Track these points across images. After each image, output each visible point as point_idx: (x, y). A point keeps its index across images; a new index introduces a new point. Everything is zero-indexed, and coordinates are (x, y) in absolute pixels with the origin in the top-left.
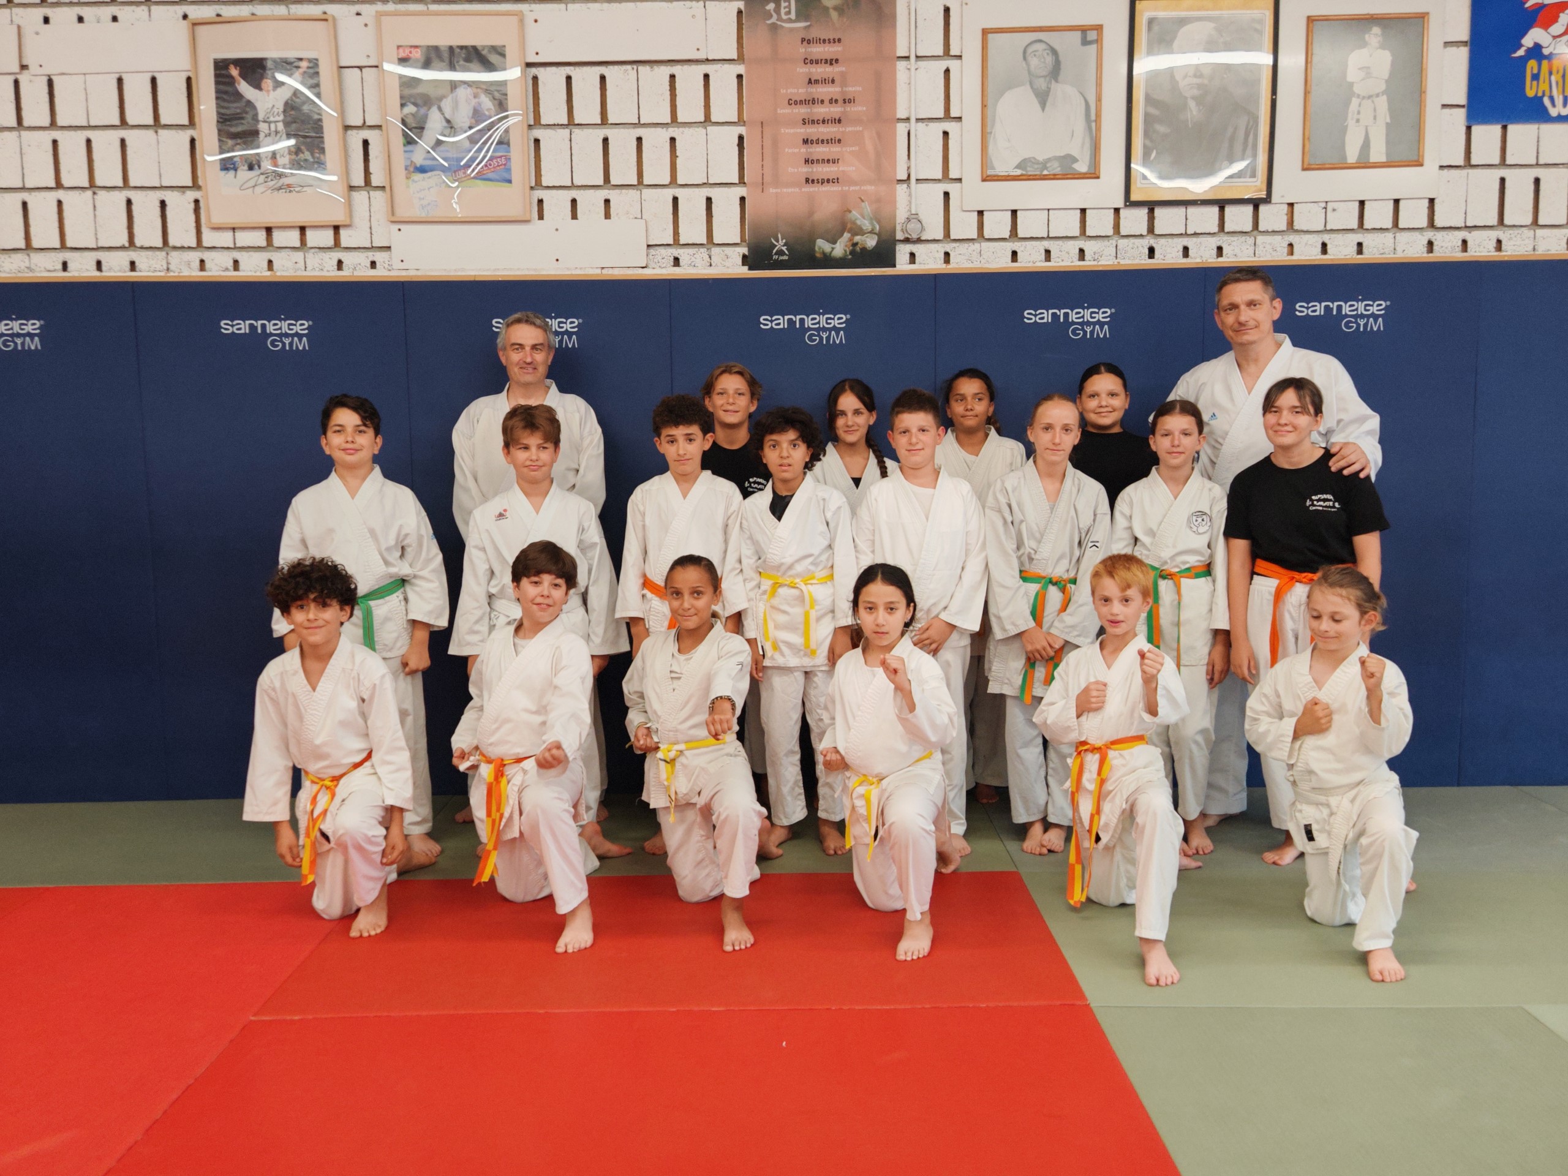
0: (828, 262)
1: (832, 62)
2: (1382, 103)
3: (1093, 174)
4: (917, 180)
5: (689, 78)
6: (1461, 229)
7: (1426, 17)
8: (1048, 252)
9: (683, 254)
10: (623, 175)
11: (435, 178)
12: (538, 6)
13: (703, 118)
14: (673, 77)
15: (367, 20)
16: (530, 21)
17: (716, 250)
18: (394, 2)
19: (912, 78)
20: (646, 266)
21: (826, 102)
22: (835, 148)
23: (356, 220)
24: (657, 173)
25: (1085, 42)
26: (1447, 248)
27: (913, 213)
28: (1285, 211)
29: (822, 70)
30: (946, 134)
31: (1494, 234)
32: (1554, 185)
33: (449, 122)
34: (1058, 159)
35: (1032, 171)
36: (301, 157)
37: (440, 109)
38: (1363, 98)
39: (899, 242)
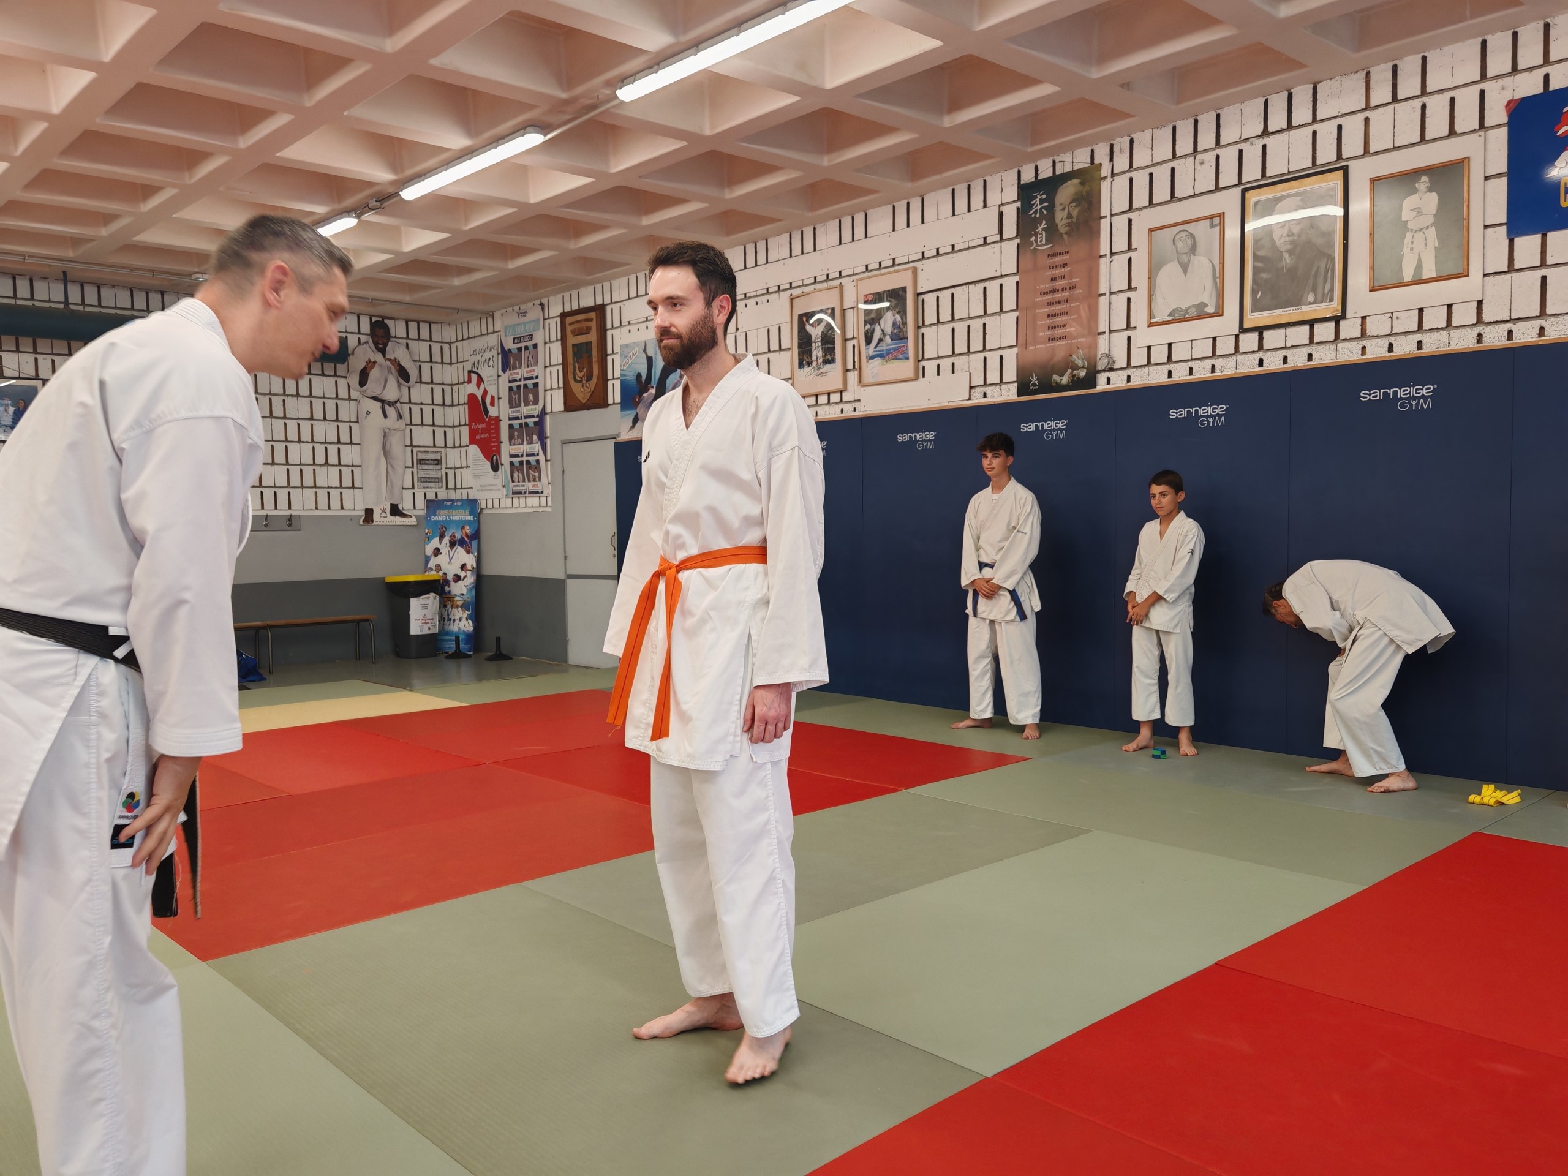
0: (1060, 388)
1: (1064, 266)
2: (1432, 233)
3: (1219, 313)
4: (1111, 331)
5: (993, 288)
6: (1507, 321)
7: (1466, 161)
8: (1191, 369)
9: (988, 390)
10: (961, 348)
11: (878, 360)
12: (924, 262)
13: (999, 310)
14: (985, 289)
15: (854, 283)
16: (919, 271)
17: (1004, 386)
18: (864, 272)
19: (1108, 268)
20: (970, 399)
21: (1060, 290)
22: (1065, 318)
23: (849, 387)
24: (976, 345)
25: (1212, 226)
26: (1495, 338)
27: (1107, 352)
28: (1360, 323)
29: (1059, 272)
30: (1129, 299)
31: (1537, 324)
33: (883, 331)
34: (1194, 306)
35: (1178, 318)
36: (827, 358)
37: (879, 325)
38: (1416, 231)
39: (1099, 371)
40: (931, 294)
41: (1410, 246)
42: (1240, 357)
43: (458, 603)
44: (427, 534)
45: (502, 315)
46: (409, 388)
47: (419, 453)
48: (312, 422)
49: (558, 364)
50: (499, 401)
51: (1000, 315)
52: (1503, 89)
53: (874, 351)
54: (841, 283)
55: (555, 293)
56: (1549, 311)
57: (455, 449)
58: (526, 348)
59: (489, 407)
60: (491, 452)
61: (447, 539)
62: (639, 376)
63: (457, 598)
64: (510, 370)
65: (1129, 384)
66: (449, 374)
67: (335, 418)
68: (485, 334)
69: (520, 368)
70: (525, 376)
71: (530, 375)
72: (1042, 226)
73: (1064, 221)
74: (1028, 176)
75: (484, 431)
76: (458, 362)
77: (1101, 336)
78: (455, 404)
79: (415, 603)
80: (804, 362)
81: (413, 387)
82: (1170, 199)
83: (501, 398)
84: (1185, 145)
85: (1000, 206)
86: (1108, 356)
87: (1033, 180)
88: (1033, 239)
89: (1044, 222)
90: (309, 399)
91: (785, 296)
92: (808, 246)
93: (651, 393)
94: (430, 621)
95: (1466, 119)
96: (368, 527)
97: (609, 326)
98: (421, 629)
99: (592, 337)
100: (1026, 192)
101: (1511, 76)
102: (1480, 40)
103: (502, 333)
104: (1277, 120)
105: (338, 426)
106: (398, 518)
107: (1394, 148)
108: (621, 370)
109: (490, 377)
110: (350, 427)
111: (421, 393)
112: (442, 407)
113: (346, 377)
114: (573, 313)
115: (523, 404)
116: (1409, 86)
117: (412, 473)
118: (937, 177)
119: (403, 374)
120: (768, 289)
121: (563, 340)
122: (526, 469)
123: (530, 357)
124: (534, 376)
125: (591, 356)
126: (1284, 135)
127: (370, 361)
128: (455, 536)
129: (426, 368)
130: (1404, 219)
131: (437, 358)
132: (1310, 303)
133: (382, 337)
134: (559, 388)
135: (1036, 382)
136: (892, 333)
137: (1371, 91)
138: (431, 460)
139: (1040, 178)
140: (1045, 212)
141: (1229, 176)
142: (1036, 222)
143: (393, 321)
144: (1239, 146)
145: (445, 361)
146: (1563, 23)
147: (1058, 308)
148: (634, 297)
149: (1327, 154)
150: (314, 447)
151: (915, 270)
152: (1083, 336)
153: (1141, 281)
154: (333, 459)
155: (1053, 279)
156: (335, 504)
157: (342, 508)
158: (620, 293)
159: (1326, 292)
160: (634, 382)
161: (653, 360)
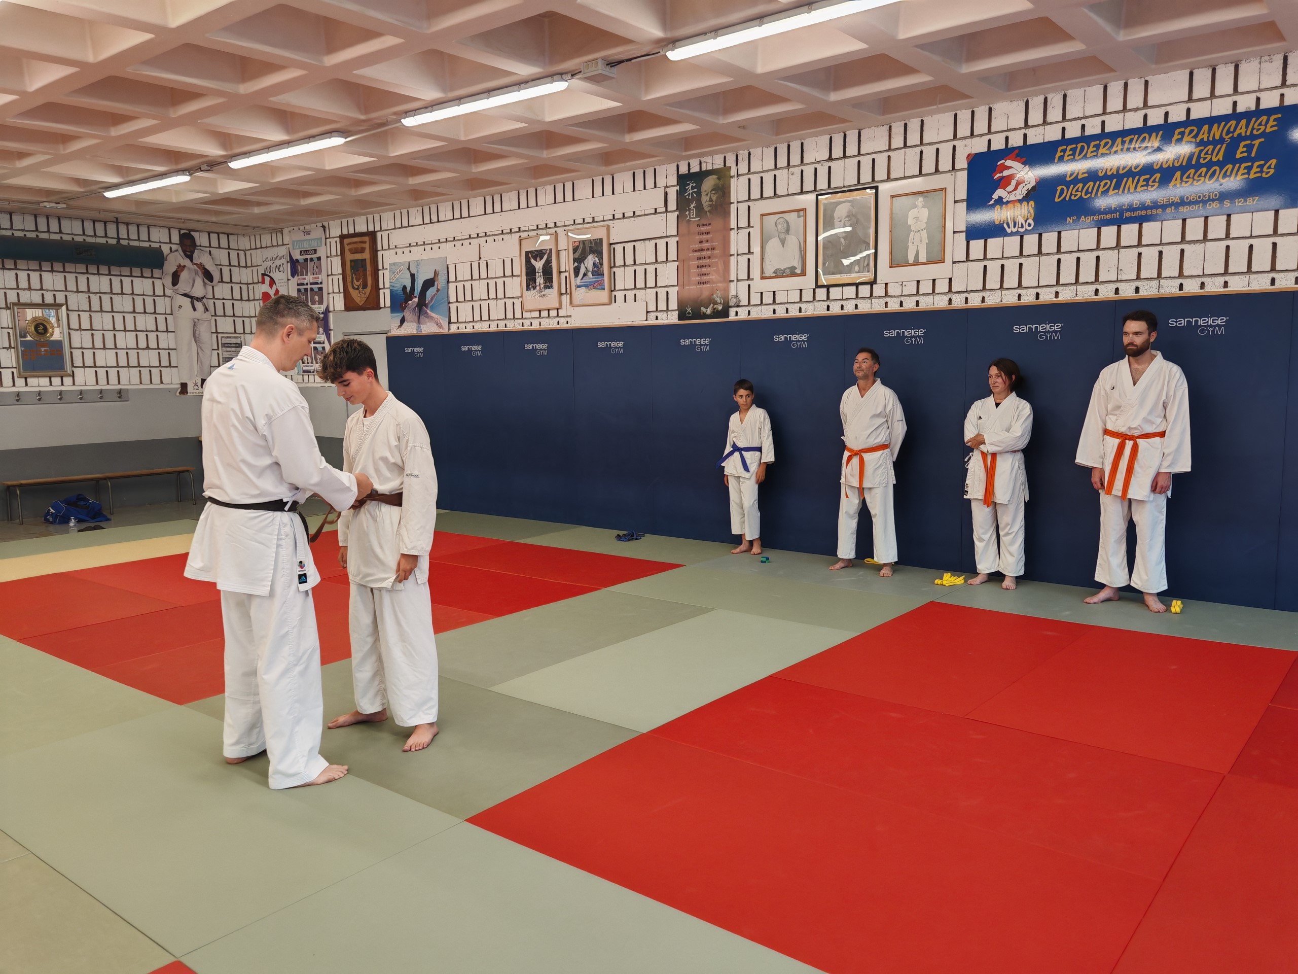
0: (705, 316)
1: (708, 233)
2: (924, 233)
3: (803, 273)
4: (738, 280)
5: (661, 244)
6: (965, 292)
7: (944, 190)
8: (787, 309)
9: (659, 315)
10: (640, 284)
11: (583, 289)
12: (614, 221)
13: (665, 260)
14: (656, 244)
15: (566, 232)
16: (612, 231)
17: (669, 313)
18: (572, 225)
19: (736, 238)
20: (647, 320)
21: (706, 250)
22: (708, 269)
23: (563, 306)
24: (651, 283)
25: (799, 217)
26: (958, 302)
27: (735, 294)
28: (884, 287)
29: (704, 237)
30: (749, 260)
31: (981, 294)
32: (1012, 267)
33: (586, 268)
34: (789, 268)
35: (779, 274)
36: (547, 284)
37: (584, 264)
38: (916, 232)
39: (731, 307)
40: (619, 245)
41: (912, 241)
42: (816, 304)
45: (290, 232)
46: (213, 287)
47: (223, 339)
48: (135, 315)
49: (339, 274)
51: (666, 264)
52: (965, 146)
53: (580, 283)
54: (556, 232)
55: (333, 219)
56: (987, 287)
58: (312, 260)
62: (405, 287)
64: (298, 276)
65: (749, 317)
66: (245, 275)
67: (153, 311)
68: (275, 246)
69: (307, 275)
70: (311, 282)
71: (315, 280)
72: (693, 205)
73: (708, 203)
74: (684, 170)
76: (252, 266)
77: (731, 283)
78: (250, 299)
80: (530, 286)
81: (216, 286)
82: (773, 195)
84: (782, 162)
85: (665, 188)
87: (687, 172)
88: (687, 213)
89: (694, 202)
90: (131, 297)
91: (515, 237)
92: (532, 203)
93: (415, 301)
95: (945, 164)
96: (183, 397)
97: (379, 248)
99: (366, 255)
100: (682, 180)
101: (970, 138)
102: (954, 113)
103: (290, 246)
104: (837, 152)
105: (156, 318)
107: (905, 177)
108: (390, 282)
109: (280, 280)
111: (222, 291)
112: (240, 302)
113: (161, 278)
114: (349, 236)
116: (913, 139)
117: (218, 354)
118: (623, 165)
119: (208, 276)
120: (502, 231)
121: (343, 255)
122: (314, 353)
123: (315, 267)
124: (319, 282)
125: (365, 270)
126: (841, 162)
127: (180, 265)
129: (226, 271)
130: (909, 224)
131: (234, 262)
132: (857, 273)
133: (190, 246)
134: (339, 292)
135: (690, 311)
136: (592, 270)
137: (892, 139)
138: (233, 344)
139: (691, 171)
140: (695, 195)
141: (809, 186)
142: (689, 202)
144: (815, 166)
145: (241, 264)
146: (1000, 108)
147: (704, 262)
148: (400, 228)
149: (866, 178)
150: (137, 335)
151: (608, 227)
152: (721, 282)
153: (756, 249)
154: (153, 344)
155: (701, 242)
156: (156, 379)
157: (162, 382)
158: (388, 223)
159: (865, 265)
160: (401, 292)
161: (416, 276)
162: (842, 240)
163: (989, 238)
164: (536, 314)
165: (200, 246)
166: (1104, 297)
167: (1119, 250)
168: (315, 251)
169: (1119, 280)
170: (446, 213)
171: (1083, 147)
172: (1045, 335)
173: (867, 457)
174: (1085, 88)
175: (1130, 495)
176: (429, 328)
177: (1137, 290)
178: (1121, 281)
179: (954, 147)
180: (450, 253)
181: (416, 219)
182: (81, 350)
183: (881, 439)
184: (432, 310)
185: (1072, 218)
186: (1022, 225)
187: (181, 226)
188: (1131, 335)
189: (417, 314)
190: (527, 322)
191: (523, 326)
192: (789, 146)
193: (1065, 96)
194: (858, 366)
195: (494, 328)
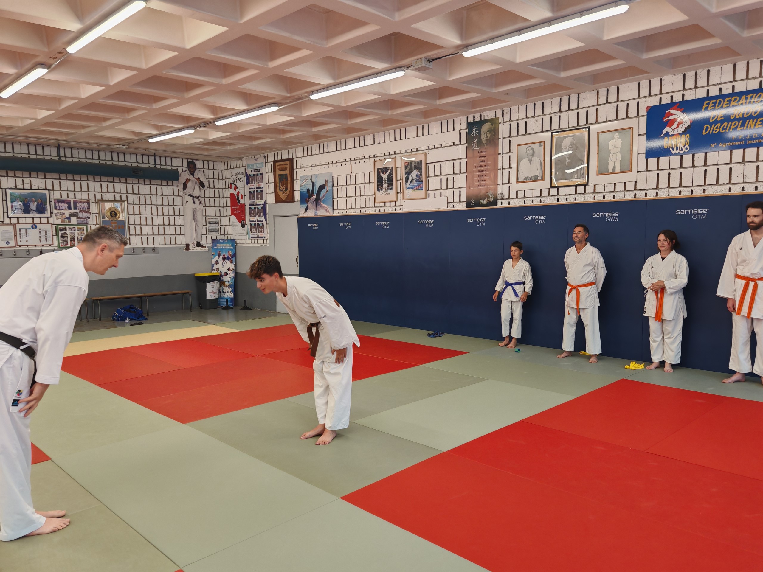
0: (483, 205)
1: (485, 156)
2: (619, 155)
3: (543, 179)
4: (502, 184)
5: (457, 163)
6: (645, 190)
7: (632, 128)
8: (532, 201)
9: (455, 204)
10: (444, 186)
11: (410, 190)
12: (429, 150)
13: (459, 172)
14: (454, 163)
15: (401, 157)
16: (427, 154)
17: (461, 203)
18: (405, 153)
19: (502, 159)
21: (483, 166)
22: (485, 177)
23: (398, 200)
24: (450, 186)
25: (540, 146)
26: (641, 196)
27: (501, 192)
28: (593, 187)
29: (482, 159)
30: (509, 172)
31: (655, 191)
32: (675, 175)
33: (412, 178)
34: (534, 176)
35: (528, 180)
36: (389, 187)
37: (411, 175)
38: (614, 154)
39: (498, 200)
40: (432, 164)
41: (611, 159)
42: (550, 197)
43: (226, 285)
44: (212, 254)
45: (246, 159)
46: (204, 191)
47: (209, 219)
48: (163, 206)
49: (272, 183)
50: (245, 197)
51: (459, 174)
52: (645, 102)
53: (409, 186)
54: (395, 157)
55: (270, 152)
56: (660, 187)
57: (224, 217)
58: (258, 175)
59: (240, 199)
60: (241, 219)
61: (221, 257)
62: (308, 190)
63: (226, 283)
64: (250, 184)
65: (509, 205)
66: (221, 184)
67: (173, 204)
68: (238, 167)
69: (255, 183)
70: (257, 187)
71: (259, 186)
72: (476, 140)
73: (485, 139)
74: (471, 120)
75: (238, 210)
76: (225, 179)
77: (499, 185)
78: (224, 197)
79: (208, 285)
80: (380, 189)
81: (206, 190)
82: (525, 134)
83: (246, 196)
84: (530, 113)
85: (460, 130)
86: (501, 194)
87: (473, 121)
88: (473, 145)
89: (477, 138)
90: (161, 196)
91: (372, 160)
92: (382, 140)
93: (314, 198)
94: (215, 293)
95: (633, 112)
96: (187, 252)
97: (295, 167)
98: (211, 297)
99: (288, 172)
100: (470, 125)
101: (648, 97)
102: (638, 82)
103: (246, 167)
104: (565, 107)
105: (174, 208)
106: (200, 248)
107: (607, 121)
108: (301, 187)
109: (240, 186)
110: (179, 208)
111: (209, 193)
112: (219, 198)
113: (177, 186)
114: (278, 161)
115: (256, 199)
116: (612, 98)
117: (206, 227)
118: (435, 118)
119: (202, 184)
120: (364, 157)
121: (275, 172)
122: (258, 227)
123: (259, 179)
124: (261, 187)
125: (287, 180)
126: (567, 113)
127: (187, 179)
128: (225, 256)
129: (211, 181)
130: (609, 149)
131: (216, 177)
132: (576, 179)
133: (193, 168)
134: (272, 193)
135: (474, 202)
136: (416, 179)
137: (599, 98)
138: (214, 222)
139: (475, 121)
140: (477, 135)
141: (547, 127)
142: (474, 138)
143: (197, 161)
144: (551, 115)
145: (219, 178)
146: (667, 79)
147: (482, 173)
148: (307, 156)
149: (582, 122)
150: (164, 217)
151: (426, 154)
152: (492, 185)
153: (514, 165)
154: (172, 222)
155: (480, 162)
156: (173, 242)
157: (176, 244)
158: (300, 154)
159: (581, 174)
160: (306, 192)
161: (315, 183)
162: (567, 160)
163: (661, 157)
164: (383, 205)
165: (198, 168)
166: (734, 192)
167: (744, 164)
168: (260, 170)
169: (744, 182)
170: (332, 147)
171: (720, 102)
172: (697, 216)
173: (581, 290)
174: (721, 66)
175: (753, 316)
176: (321, 213)
177: (756, 188)
178: (746, 183)
179: (638, 103)
180: (335, 170)
181: (315, 151)
182: (134, 226)
183: (590, 279)
184: (324, 203)
185: (714, 144)
186: (682, 148)
187: (188, 157)
188: (752, 217)
189: (315, 205)
190: (377, 209)
191: (375, 211)
192: (535, 104)
193: (709, 71)
194: (576, 235)
195: (358, 213)
